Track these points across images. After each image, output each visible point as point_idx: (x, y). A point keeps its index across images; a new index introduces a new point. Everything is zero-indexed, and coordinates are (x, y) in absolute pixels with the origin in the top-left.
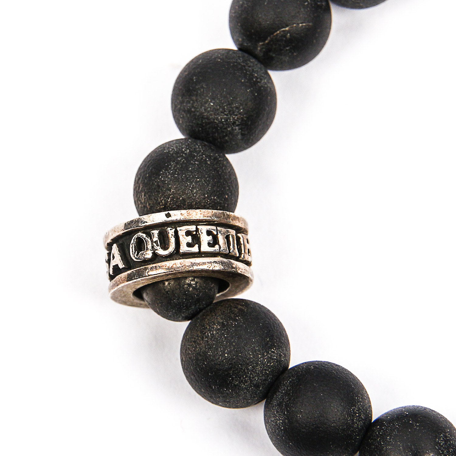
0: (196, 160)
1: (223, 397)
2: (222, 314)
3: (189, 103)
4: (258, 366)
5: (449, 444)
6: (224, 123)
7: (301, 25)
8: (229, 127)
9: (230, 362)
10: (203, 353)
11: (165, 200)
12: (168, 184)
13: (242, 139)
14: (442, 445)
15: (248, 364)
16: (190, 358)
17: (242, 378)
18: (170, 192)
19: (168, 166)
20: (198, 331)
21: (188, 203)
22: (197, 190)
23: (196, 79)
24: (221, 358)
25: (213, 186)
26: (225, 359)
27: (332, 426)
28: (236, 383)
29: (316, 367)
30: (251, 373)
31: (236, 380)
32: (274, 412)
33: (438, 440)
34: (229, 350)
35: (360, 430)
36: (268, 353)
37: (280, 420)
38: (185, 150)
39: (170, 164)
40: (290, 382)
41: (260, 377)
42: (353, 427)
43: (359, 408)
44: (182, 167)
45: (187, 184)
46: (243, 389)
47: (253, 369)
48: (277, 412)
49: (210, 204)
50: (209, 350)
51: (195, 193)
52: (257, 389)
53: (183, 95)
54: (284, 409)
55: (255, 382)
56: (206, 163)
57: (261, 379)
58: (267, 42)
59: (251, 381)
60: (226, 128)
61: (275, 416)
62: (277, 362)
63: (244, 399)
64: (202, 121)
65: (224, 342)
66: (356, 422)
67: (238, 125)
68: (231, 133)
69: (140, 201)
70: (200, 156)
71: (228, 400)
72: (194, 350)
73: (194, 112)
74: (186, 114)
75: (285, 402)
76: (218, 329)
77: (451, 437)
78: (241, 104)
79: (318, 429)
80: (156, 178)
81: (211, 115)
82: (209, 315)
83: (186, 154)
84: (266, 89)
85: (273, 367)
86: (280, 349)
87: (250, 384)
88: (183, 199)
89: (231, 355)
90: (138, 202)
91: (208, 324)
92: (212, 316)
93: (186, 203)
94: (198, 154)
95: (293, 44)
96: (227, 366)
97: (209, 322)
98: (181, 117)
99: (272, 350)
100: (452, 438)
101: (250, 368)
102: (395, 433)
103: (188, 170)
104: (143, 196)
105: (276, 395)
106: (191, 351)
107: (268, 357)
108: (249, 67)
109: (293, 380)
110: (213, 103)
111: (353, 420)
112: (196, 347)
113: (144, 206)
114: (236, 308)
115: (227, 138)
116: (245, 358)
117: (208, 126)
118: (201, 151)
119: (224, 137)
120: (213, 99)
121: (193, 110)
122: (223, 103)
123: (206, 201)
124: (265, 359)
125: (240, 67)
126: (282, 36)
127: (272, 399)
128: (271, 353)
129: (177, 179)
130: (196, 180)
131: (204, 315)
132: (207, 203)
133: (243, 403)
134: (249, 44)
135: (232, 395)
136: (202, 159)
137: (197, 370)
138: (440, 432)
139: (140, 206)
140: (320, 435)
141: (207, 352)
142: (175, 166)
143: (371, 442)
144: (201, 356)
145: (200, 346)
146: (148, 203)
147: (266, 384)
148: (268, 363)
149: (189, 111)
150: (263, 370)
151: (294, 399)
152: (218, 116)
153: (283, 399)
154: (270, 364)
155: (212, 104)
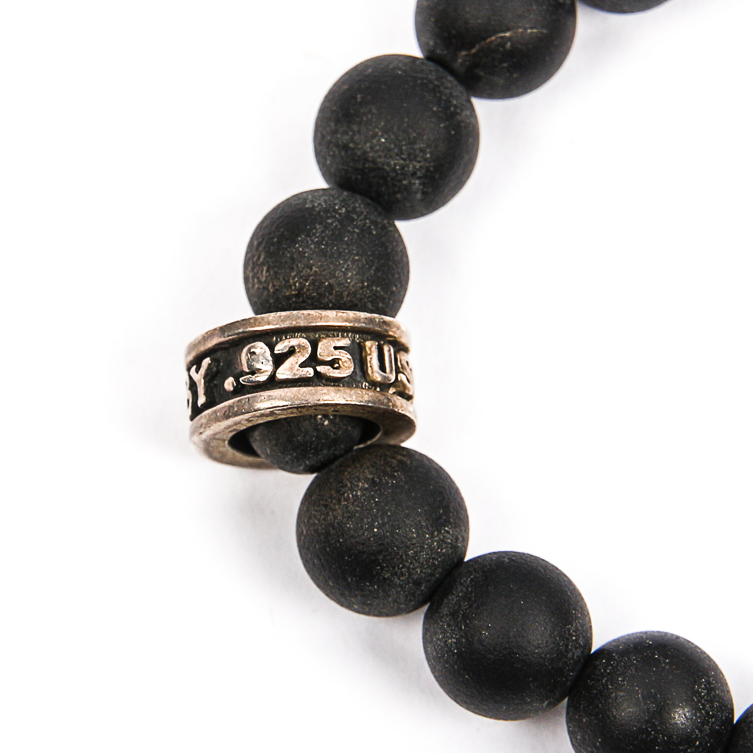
0: (356, 226)
1: (363, 596)
2: (373, 466)
3: (347, 134)
4: (423, 552)
5: (713, 695)
6: (399, 172)
7: (529, 31)
8: (405, 179)
9: (380, 542)
10: (338, 523)
11: (300, 283)
12: (309, 258)
13: (422, 200)
14: (704, 695)
15: (408, 547)
16: (316, 531)
17: (396, 569)
18: (311, 271)
19: (311, 230)
20: (331, 489)
21: (337, 292)
22: (353, 273)
23: (362, 98)
24: (368, 534)
25: (377, 270)
26: (374, 536)
27: (535, 653)
28: (385, 575)
29: (513, 560)
30: (411, 561)
31: (387, 571)
32: (443, 626)
33: (698, 687)
34: (380, 522)
35: (576, 663)
36: (440, 532)
37: (451, 638)
38: (340, 209)
39: (315, 228)
40: (472, 580)
41: (424, 569)
42: (566, 657)
43: (576, 627)
44: (332, 235)
45: (339, 262)
46: (396, 585)
47: (416, 556)
48: (449, 625)
49: (369, 297)
50: (348, 520)
51: (348, 278)
52: (417, 589)
53: (338, 121)
54: (461, 621)
55: (415, 577)
56: (370, 233)
57: (425, 573)
58: (474, 51)
59: (410, 574)
60: (400, 181)
61: (444, 632)
62: (451, 548)
63: (395, 601)
64: (364, 164)
65: (373, 509)
66: (571, 650)
67: (419, 178)
68: (406, 188)
69: (258, 278)
70: (361, 220)
71: (369, 602)
72: (324, 519)
73: (353, 149)
74: (340, 152)
75: (463, 611)
76: (366, 489)
77: (716, 684)
78: (429, 146)
79: (513, 655)
80: (290, 247)
81: (380, 157)
82: (350, 467)
83: (340, 214)
84: (467, 126)
85: (444, 556)
86: (457, 527)
87: (408, 579)
88: (330, 285)
89: (383, 530)
90: (254, 281)
91: (348, 480)
92: (356, 467)
93: (334, 292)
94: (358, 216)
95: (515, 60)
96: (375, 546)
97: (350, 477)
98: (329, 155)
99: (446, 528)
100: (718, 685)
101: (411, 553)
102: (632, 671)
103: (343, 241)
104: (264, 272)
105: (448, 599)
106: (319, 520)
107: (440, 538)
108: (446, 88)
109: (475, 577)
110: (385, 139)
111: (567, 646)
112: (328, 514)
113: (264, 288)
114: (394, 458)
115: (399, 196)
116: (404, 537)
117: (372, 174)
118: (363, 213)
119: (395, 193)
120: (385, 131)
121: (351, 145)
122: (401, 141)
123: (365, 293)
124: (436, 541)
125: (431, 86)
126: (499, 45)
127: (441, 604)
128: (444, 533)
129: (323, 253)
130: (353, 258)
131: (341, 465)
132: (365, 295)
133: (392, 608)
134: (445, 52)
135: (377, 594)
136: (364, 224)
137: (325, 550)
138: (701, 675)
139: (257, 286)
140: (515, 665)
141: (346, 524)
142: (323, 232)
143: (591, 684)
144: (334, 528)
145: (335, 513)
146: (273, 283)
147: (432, 582)
148: (438, 548)
149: (345, 147)
150: (430, 559)
151: (478, 608)
152: (390, 160)
153: (460, 606)
154: (442, 550)
155: (383, 140)
